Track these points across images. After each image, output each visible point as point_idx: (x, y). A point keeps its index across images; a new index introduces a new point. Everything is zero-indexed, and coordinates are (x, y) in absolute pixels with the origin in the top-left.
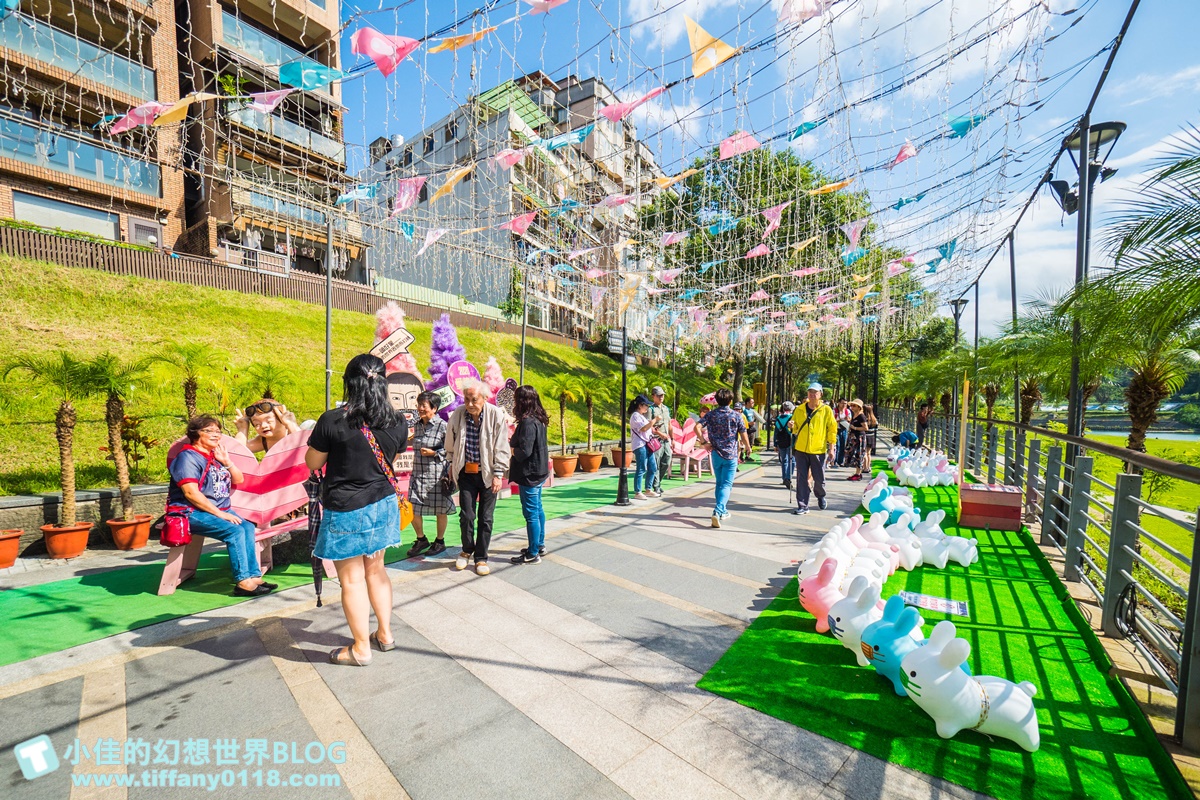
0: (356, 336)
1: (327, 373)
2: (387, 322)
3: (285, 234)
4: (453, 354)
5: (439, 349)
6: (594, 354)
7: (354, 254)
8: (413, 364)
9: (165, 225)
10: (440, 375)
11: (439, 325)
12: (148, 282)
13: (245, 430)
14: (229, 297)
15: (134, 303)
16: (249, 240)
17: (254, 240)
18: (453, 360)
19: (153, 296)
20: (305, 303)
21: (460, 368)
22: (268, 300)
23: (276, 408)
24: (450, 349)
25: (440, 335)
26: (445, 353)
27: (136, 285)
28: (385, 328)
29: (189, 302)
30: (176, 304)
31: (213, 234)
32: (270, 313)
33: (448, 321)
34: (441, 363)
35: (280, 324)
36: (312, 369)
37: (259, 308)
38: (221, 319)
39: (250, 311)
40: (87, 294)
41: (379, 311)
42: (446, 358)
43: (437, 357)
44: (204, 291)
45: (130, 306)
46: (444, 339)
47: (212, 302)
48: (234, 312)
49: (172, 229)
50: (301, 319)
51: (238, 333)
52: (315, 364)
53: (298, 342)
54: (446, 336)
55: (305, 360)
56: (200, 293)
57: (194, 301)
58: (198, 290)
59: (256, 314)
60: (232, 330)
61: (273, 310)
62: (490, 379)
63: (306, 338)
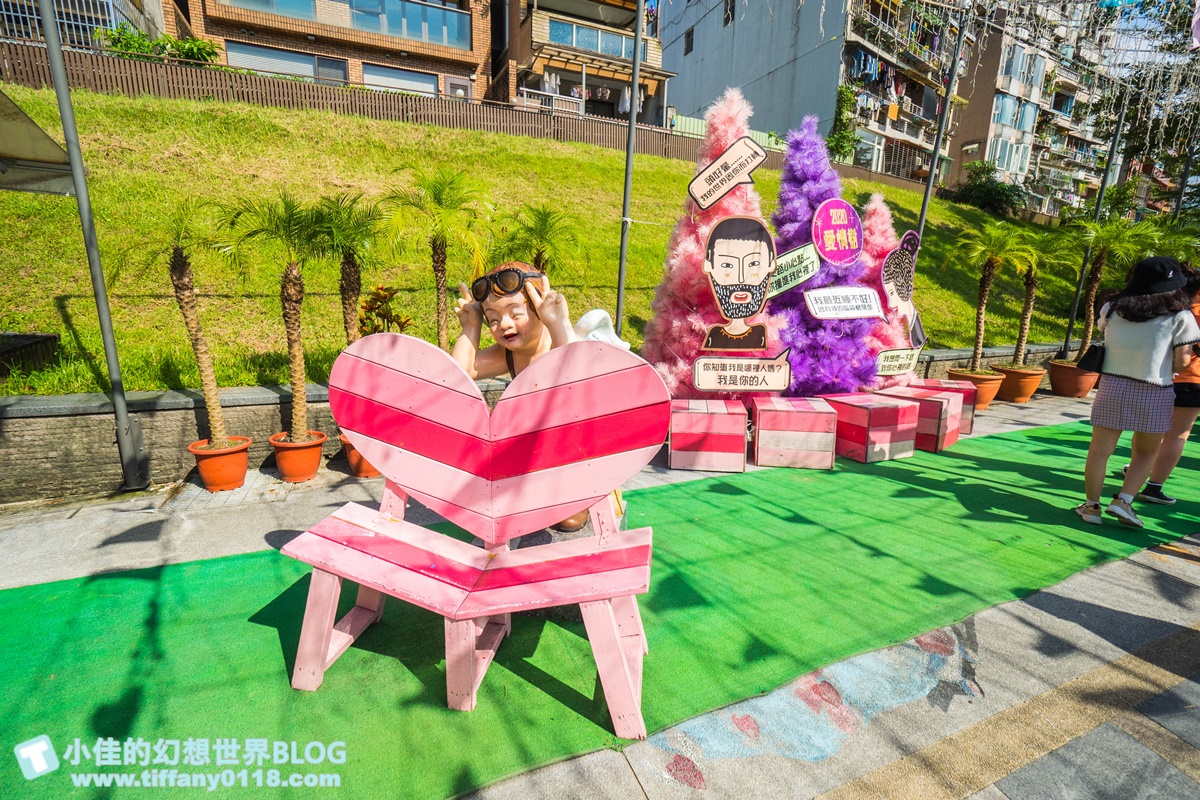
0: (653, 185)
1: (624, 224)
2: (722, 128)
3: (581, 73)
4: (822, 185)
5: (795, 179)
6: (957, 205)
7: (651, 91)
8: (756, 205)
9: (474, 81)
10: (796, 225)
11: (798, 136)
12: (445, 131)
13: (473, 333)
14: (519, 143)
15: (430, 154)
16: (547, 85)
17: (551, 83)
18: (821, 197)
19: (447, 146)
20: (598, 147)
21: (833, 212)
22: (558, 145)
23: (530, 286)
24: (815, 178)
25: (798, 155)
26: (807, 187)
27: (433, 135)
28: (718, 140)
29: (480, 150)
30: (468, 154)
31: (513, 80)
32: (559, 160)
33: (815, 128)
34: (799, 204)
35: (570, 171)
36: (601, 227)
37: (548, 154)
38: (510, 168)
39: (539, 158)
40: (391, 146)
41: (712, 110)
42: (808, 195)
43: (792, 195)
44: (496, 138)
45: (425, 157)
46: (807, 162)
47: (503, 150)
48: (523, 159)
49: (479, 84)
50: (592, 165)
51: (524, 183)
52: (605, 220)
53: (588, 194)
54: (810, 155)
55: (594, 215)
56: (492, 140)
57: (484, 149)
58: (491, 136)
59: (547, 161)
60: (520, 180)
61: (563, 156)
62: (872, 233)
63: (596, 188)
